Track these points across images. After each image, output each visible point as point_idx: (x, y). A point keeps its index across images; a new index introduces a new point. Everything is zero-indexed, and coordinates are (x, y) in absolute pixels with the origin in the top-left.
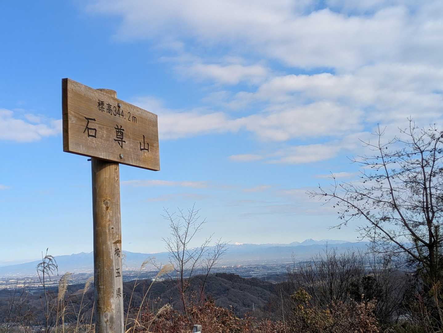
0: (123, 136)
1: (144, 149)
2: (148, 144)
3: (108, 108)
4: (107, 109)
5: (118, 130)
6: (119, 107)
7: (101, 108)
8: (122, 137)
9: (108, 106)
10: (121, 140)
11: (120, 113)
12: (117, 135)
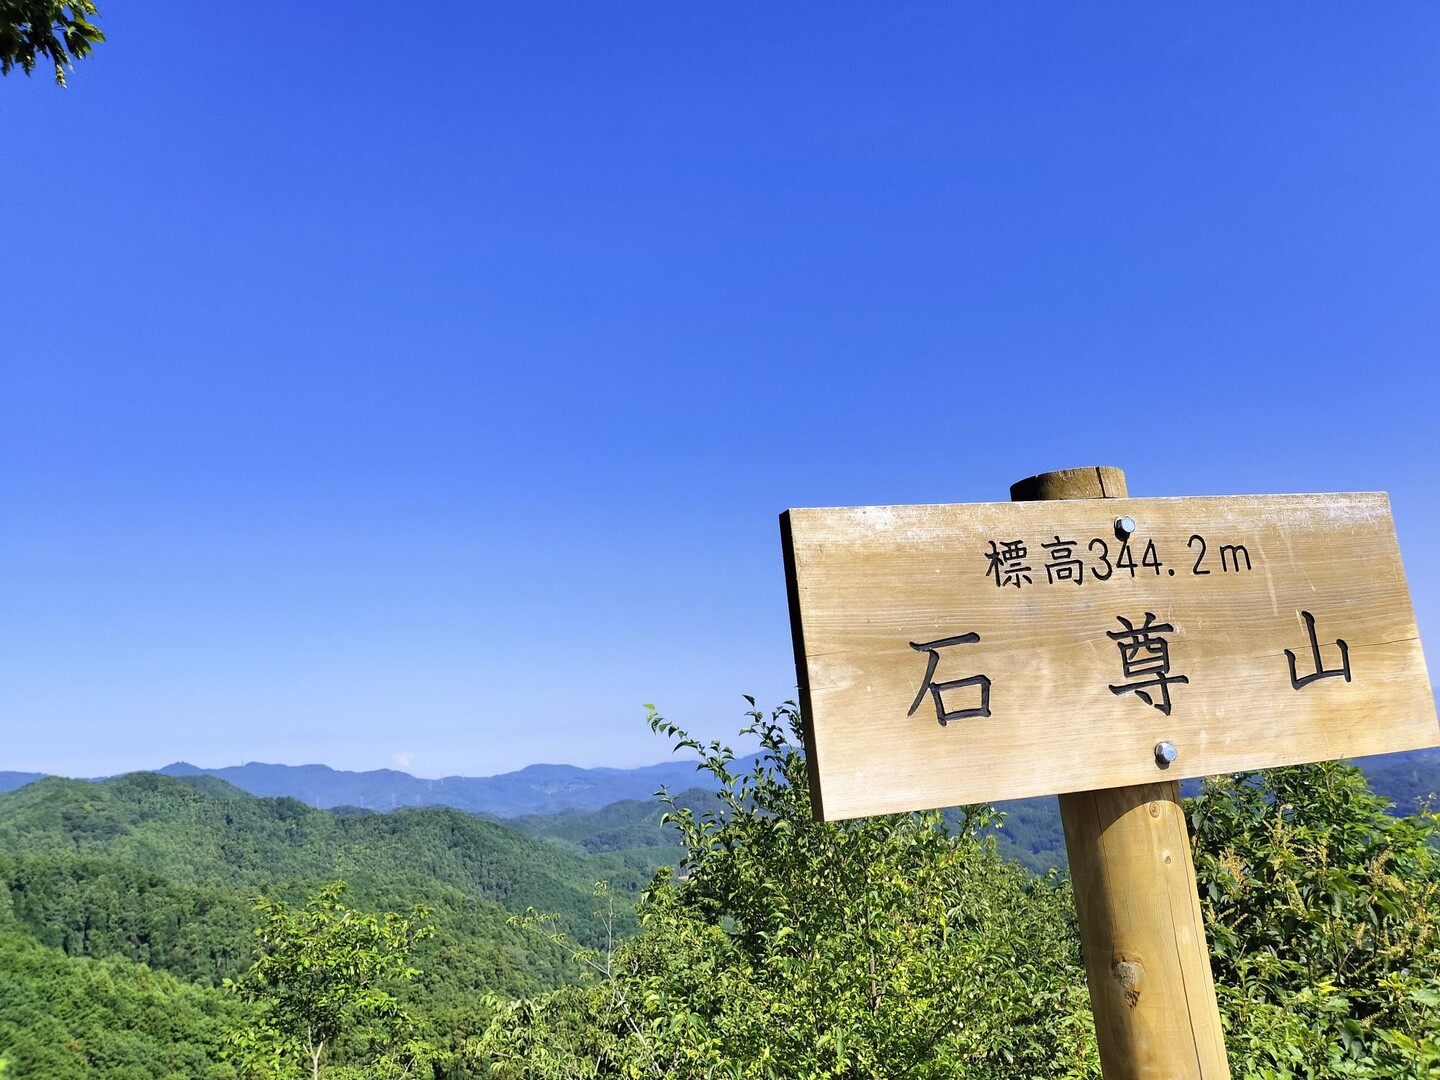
0: (1166, 658)
1: (1321, 673)
2: (1341, 643)
3: (1055, 558)
4: (1048, 567)
5: (1128, 641)
6: (1122, 534)
7: (1006, 572)
8: (1161, 663)
9: (1053, 552)
10: (1155, 677)
11: (1137, 558)
12: (1126, 664)
